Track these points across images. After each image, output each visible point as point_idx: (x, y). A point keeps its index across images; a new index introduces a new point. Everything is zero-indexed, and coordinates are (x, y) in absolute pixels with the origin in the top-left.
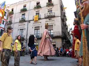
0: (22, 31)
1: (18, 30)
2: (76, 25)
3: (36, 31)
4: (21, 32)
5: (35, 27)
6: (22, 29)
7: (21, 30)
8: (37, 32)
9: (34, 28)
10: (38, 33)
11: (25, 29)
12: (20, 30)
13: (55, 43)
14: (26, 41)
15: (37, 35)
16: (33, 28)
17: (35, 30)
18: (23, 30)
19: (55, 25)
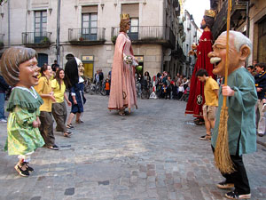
0: (41, 17)
1: (29, 12)
2: (207, 30)
3: (86, 18)
4: (38, 20)
5: (83, 7)
6: (41, 11)
7: (38, 14)
8: (90, 22)
9: (80, 8)
10: (93, 25)
11: (51, 10)
12: (35, 11)
13: (141, 59)
14: (55, 50)
15: (90, 31)
16: (76, 7)
17: (83, 14)
18: (44, 14)
19: (145, 4)
